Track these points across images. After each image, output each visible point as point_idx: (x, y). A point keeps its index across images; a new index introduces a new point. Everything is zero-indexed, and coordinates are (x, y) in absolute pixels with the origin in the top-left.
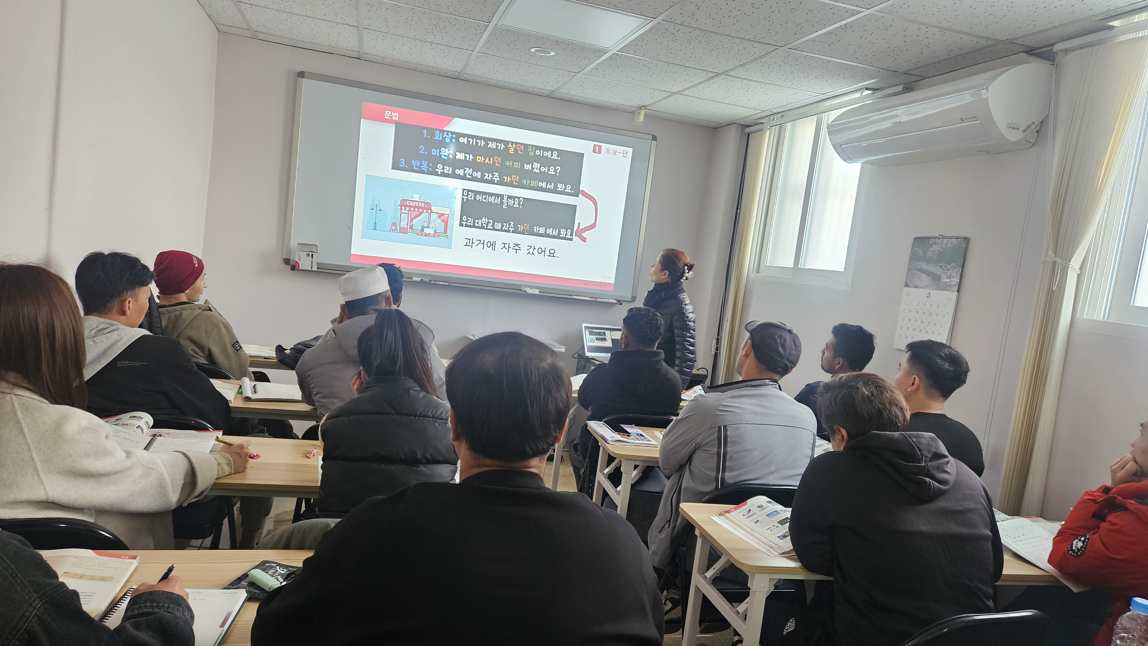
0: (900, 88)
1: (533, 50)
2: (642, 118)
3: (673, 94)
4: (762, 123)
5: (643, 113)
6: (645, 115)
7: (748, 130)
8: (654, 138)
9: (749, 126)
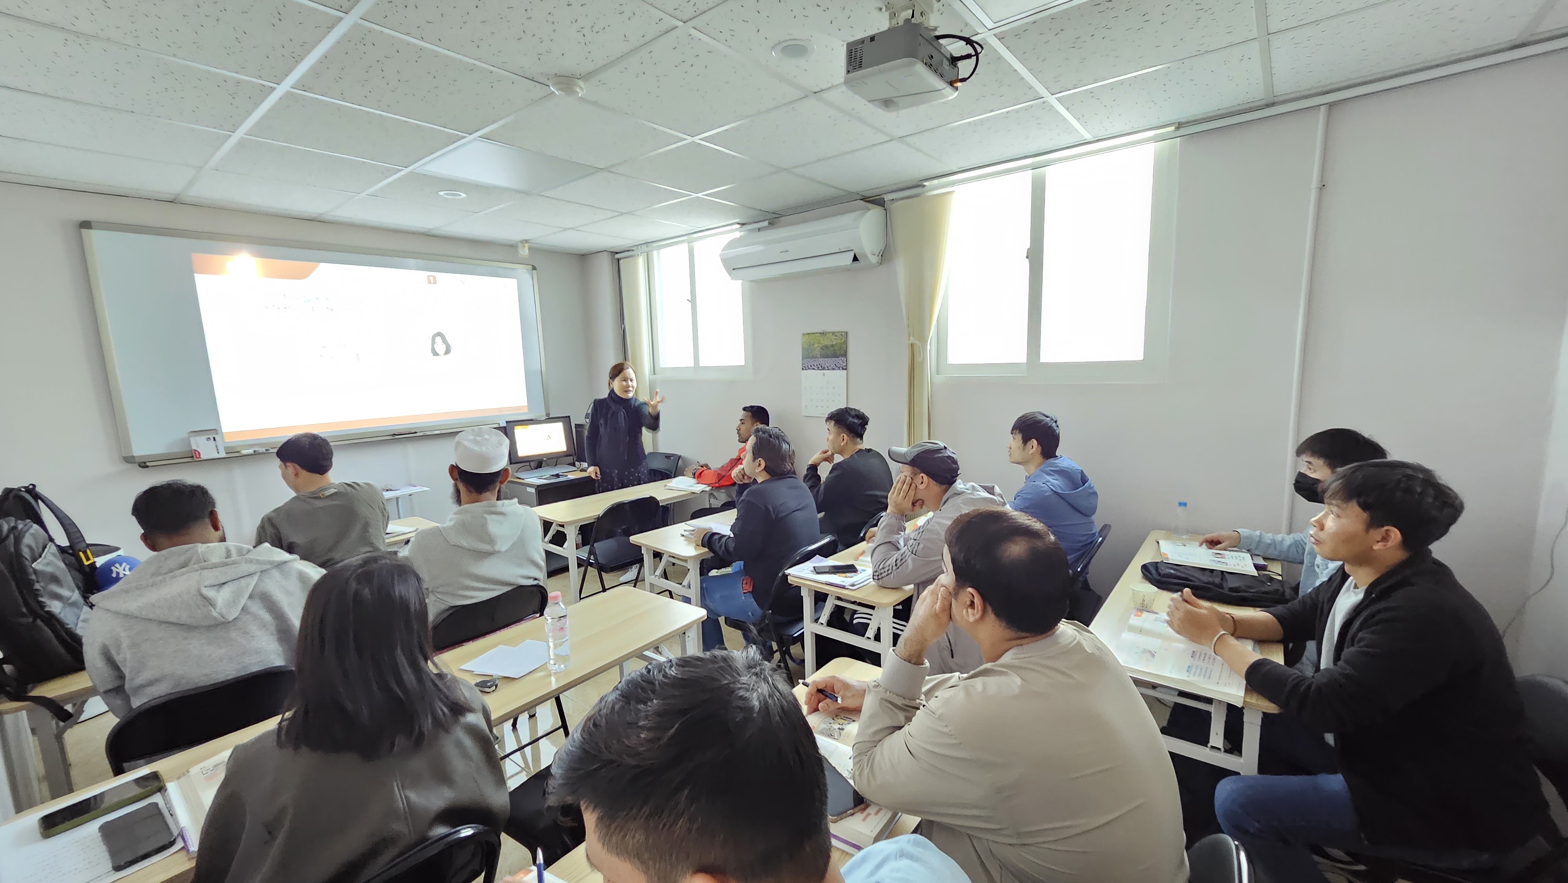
0: (766, 223)
1: (441, 193)
2: (527, 251)
3: (566, 229)
4: (633, 250)
5: (527, 245)
6: (530, 249)
7: (617, 256)
8: (534, 268)
9: (617, 253)
